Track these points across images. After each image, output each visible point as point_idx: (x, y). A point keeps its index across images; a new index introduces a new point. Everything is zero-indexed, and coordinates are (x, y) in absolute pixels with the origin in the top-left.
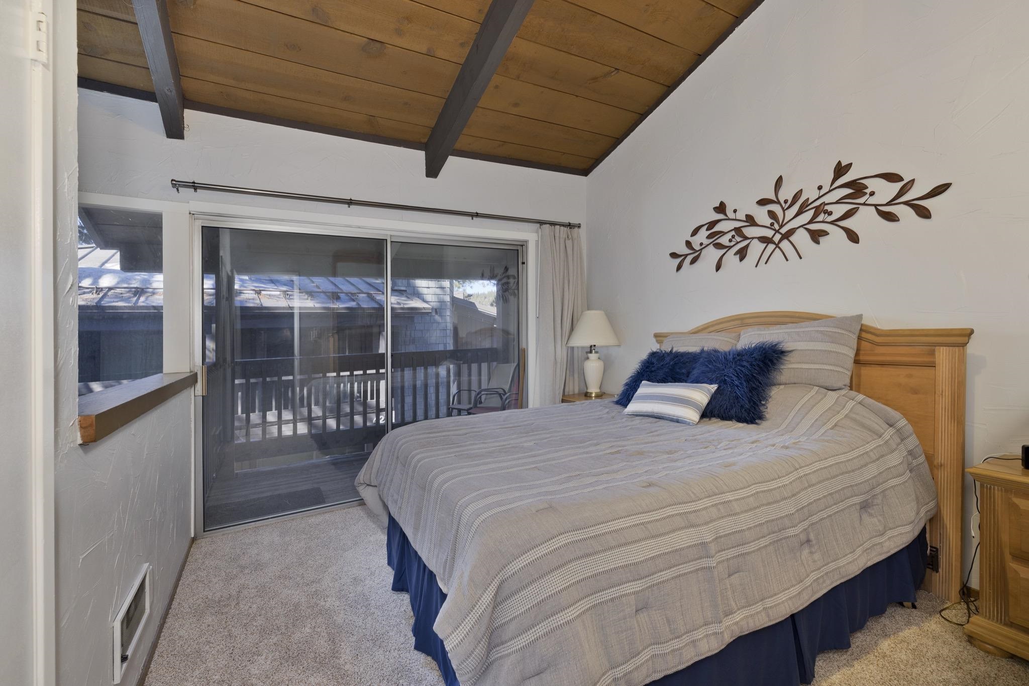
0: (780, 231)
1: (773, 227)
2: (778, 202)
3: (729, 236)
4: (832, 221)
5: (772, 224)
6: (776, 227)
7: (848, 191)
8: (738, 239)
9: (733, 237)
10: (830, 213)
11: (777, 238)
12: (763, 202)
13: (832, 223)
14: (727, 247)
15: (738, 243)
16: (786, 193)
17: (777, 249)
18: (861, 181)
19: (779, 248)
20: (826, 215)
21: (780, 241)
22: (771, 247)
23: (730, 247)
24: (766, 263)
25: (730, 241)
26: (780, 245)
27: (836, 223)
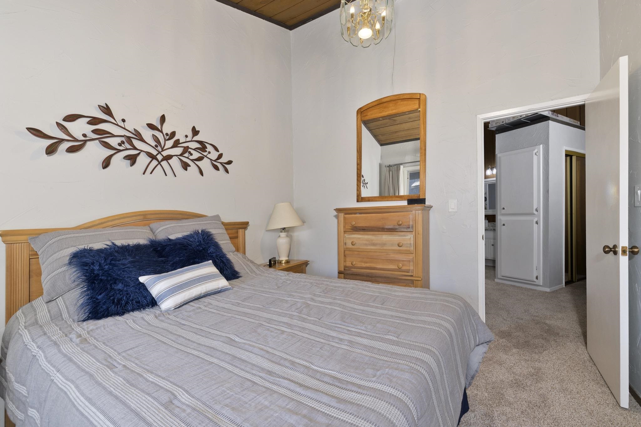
0: (162, 153)
1: (156, 148)
2: (161, 132)
3: (119, 140)
4: (193, 160)
5: (156, 146)
6: (159, 149)
7: (198, 146)
8: (129, 146)
9: (123, 142)
10: (191, 154)
11: (160, 157)
12: (151, 126)
13: (192, 160)
14: (116, 149)
15: (127, 149)
16: (167, 129)
17: (159, 165)
18: (206, 144)
19: (161, 165)
20: (190, 155)
21: (162, 160)
22: (155, 163)
23: (120, 151)
24: (151, 173)
25: (120, 145)
26: (161, 163)
27: (194, 161)
